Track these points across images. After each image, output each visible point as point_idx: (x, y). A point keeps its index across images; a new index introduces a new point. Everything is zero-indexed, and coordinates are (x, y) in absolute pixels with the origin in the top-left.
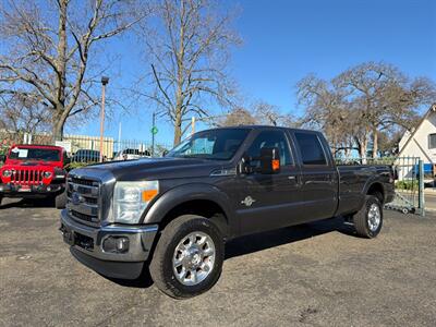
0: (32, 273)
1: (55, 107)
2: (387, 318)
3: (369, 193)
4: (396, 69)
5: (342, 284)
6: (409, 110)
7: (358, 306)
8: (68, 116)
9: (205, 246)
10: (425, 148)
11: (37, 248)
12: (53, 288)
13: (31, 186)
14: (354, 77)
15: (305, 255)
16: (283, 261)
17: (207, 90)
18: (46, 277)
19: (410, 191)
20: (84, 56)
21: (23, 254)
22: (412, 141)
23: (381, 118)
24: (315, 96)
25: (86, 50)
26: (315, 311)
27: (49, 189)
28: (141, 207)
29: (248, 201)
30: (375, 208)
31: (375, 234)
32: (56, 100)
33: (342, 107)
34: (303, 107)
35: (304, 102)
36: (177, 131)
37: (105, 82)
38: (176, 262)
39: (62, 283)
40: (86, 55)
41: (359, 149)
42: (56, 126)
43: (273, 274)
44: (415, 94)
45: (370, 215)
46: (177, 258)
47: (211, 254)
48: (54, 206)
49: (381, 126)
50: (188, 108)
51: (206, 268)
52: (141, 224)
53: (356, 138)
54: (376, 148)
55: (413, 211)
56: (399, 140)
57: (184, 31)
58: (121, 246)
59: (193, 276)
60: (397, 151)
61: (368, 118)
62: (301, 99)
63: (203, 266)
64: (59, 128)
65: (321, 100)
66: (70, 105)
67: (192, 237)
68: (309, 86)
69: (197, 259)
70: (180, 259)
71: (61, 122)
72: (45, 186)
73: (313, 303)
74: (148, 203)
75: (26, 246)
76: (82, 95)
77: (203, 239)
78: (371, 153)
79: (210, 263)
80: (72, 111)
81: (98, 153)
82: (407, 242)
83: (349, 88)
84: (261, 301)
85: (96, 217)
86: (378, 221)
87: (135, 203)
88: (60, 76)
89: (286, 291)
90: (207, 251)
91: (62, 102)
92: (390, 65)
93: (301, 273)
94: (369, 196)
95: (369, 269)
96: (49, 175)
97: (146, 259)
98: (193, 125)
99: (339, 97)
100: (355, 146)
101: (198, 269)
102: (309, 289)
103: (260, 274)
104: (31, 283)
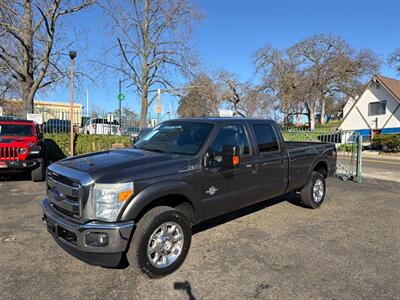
0: (18, 256)
1: (24, 80)
2: (324, 290)
3: (315, 169)
4: (344, 41)
5: (290, 257)
6: (354, 78)
7: (302, 280)
8: (37, 88)
9: (174, 233)
10: (365, 114)
11: (21, 229)
12: (40, 272)
13: (7, 162)
14: (307, 48)
15: (260, 228)
16: (241, 234)
17: (172, 62)
18: (33, 261)
19: (350, 154)
20: (51, 30)
21: (7, 235)
22: (354, 109)
23: (328, 86)
24: (271, 65)
25: (53, 25)
26: (267, 286)
27: (25, 165)
28: (118, 207)
29: (212, 191)
30: (319, 183)
31: (318, 204)
32: (24, 73)
33: (295, 76)
34: (260, 76)
35: (261, 71)
36: (143, 103)
37: (73, 56)
38: (150, 250)
39: (48, 267)
40: (53, 30)
41: (309, 115)
42: (27, 98)
43: (232, 249)
44: (359, 65)
45: (315, 189)
46: (151, 246)
47: (180, 239)
48: (30, 179)
49: (328, 94)
50: (154, 79)
51: (176, 252)
52: (119, 221)
53: (306, 105)
54: (323, 112)
55: (352, 178)
56: (344, 106)
57: (148, 4)
58: (102, 241)
59: (164, 259)
60: (342, 115)
61: (317, 86)
62: (258, 68)
63: (173, 250)
64: (30, 100)
65: (276, 70)
66: (39, 78)
67: (163, 227)
68: (265, 56)
69: (168, 245)
70: (153, 247)
71: (31, 95)
72: (21, 161)
73: (266, 278)
74: (124, 203)
75: (9, 226)
76: (51, 68)
77: (173, 227)
78: (318, 117)
79: (179, 247)
80: (42, 84)
81: (68, 123)
82: (345, 213)
83: (302, 58)
84: (223, 278)
85: (78, 214)
86: (321, 193)
87: (112, 203)
88: (27, 50)
89: (243, 267)
90: (176, 237)
91: (31, 75)
92: (339, 37)
93: (256, 247)
94: (315, 173)
95: (312, 242)
96: (24, 151)
97: (123, 250)
98: (158, 97)
99: (293, 66)
100: (305, 111)
101: (169, 252)
102: (262, 264)
103: (222, 250)
104: (20, 268)
